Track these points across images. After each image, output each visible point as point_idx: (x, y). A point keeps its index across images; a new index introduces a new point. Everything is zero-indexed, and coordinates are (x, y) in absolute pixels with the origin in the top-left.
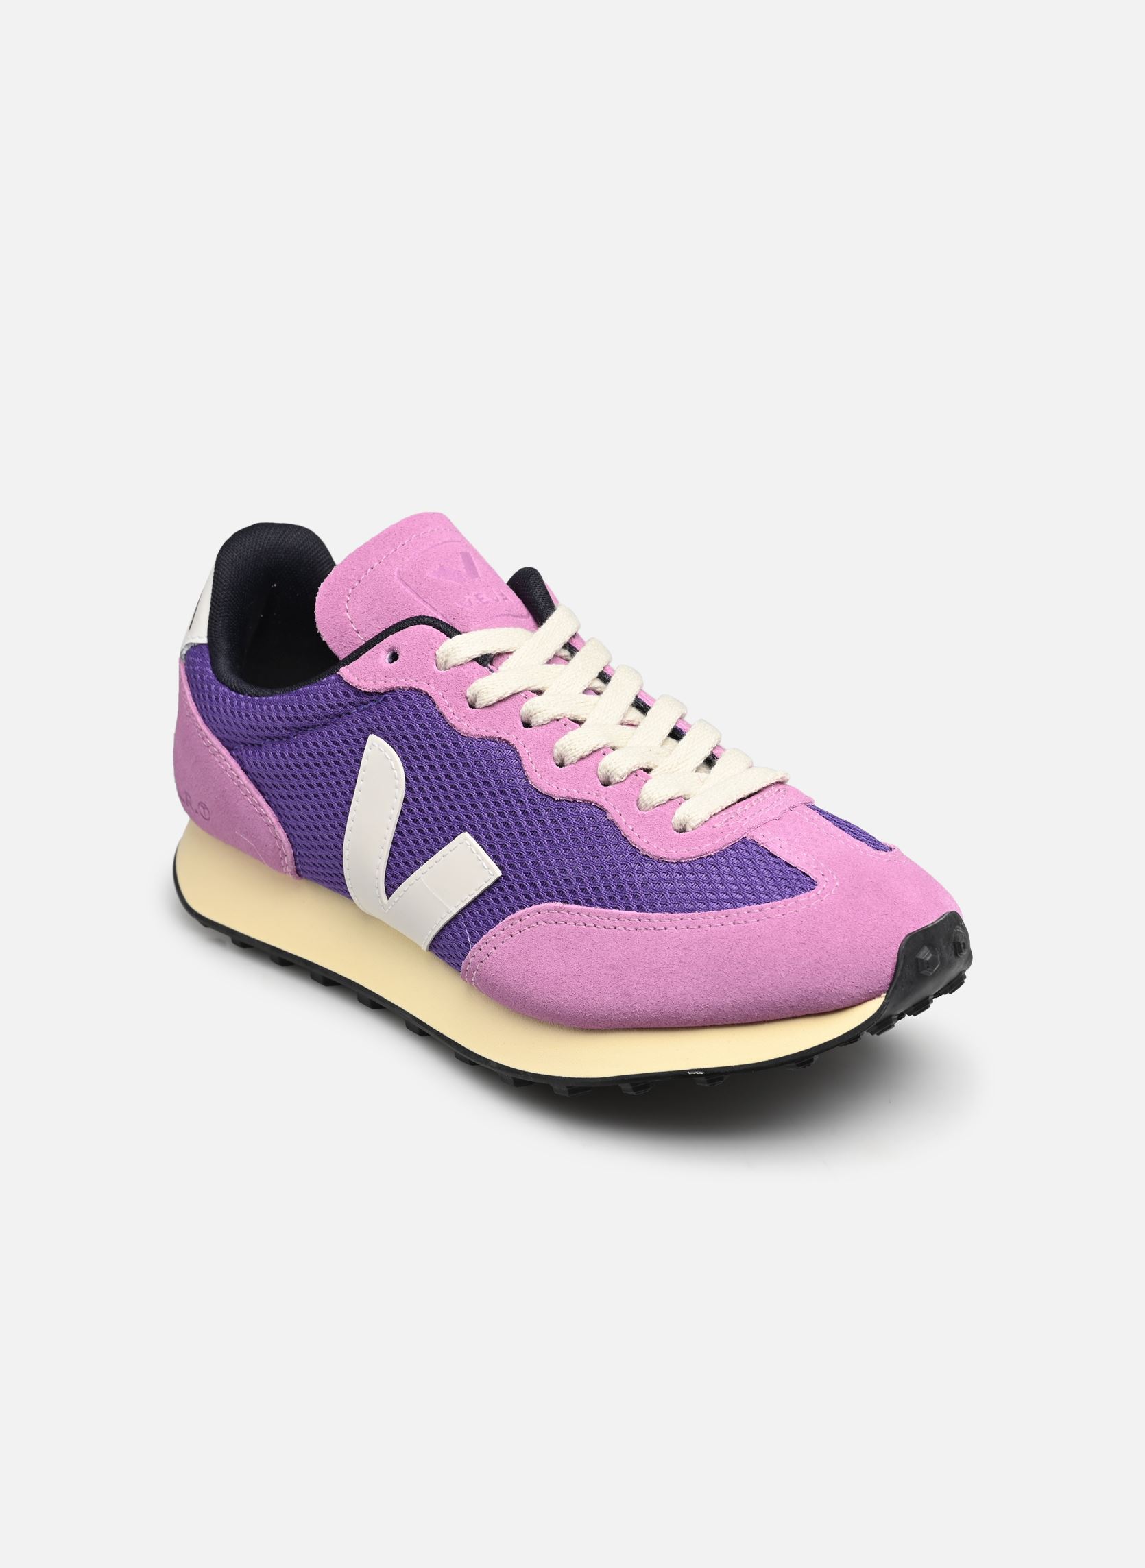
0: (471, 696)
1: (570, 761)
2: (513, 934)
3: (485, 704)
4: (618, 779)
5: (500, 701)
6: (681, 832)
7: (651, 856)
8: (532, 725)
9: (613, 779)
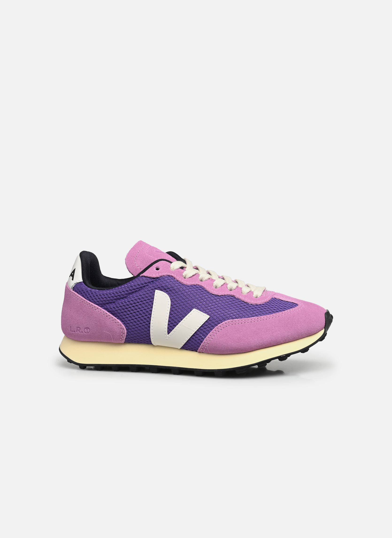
0: (185, 275)
1: (218, 287)
2: (219, 331)
3: (189, 277)
4: (234, 288)
5: (193, 276)
6: (257, 298)
7: (253, 304)
8: (203, 281)
9: (233, 288)
